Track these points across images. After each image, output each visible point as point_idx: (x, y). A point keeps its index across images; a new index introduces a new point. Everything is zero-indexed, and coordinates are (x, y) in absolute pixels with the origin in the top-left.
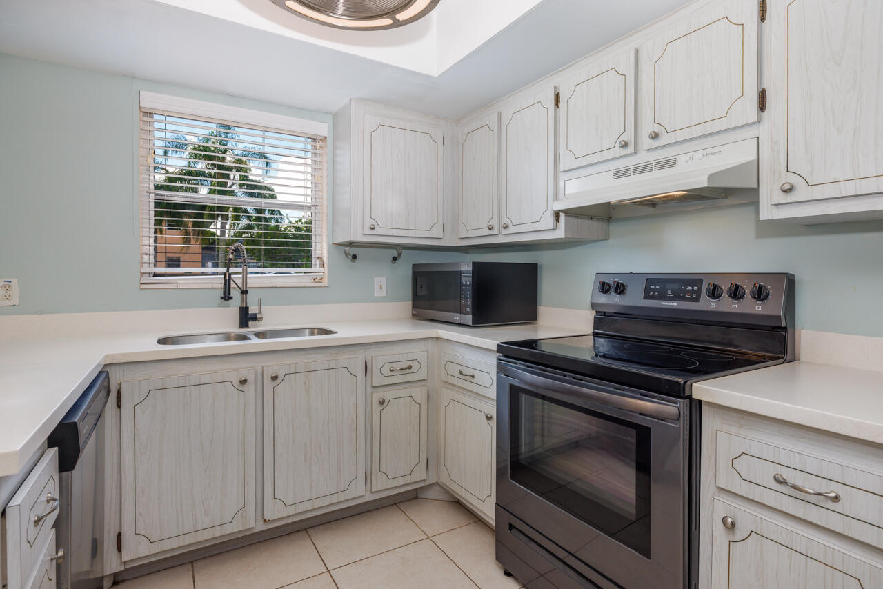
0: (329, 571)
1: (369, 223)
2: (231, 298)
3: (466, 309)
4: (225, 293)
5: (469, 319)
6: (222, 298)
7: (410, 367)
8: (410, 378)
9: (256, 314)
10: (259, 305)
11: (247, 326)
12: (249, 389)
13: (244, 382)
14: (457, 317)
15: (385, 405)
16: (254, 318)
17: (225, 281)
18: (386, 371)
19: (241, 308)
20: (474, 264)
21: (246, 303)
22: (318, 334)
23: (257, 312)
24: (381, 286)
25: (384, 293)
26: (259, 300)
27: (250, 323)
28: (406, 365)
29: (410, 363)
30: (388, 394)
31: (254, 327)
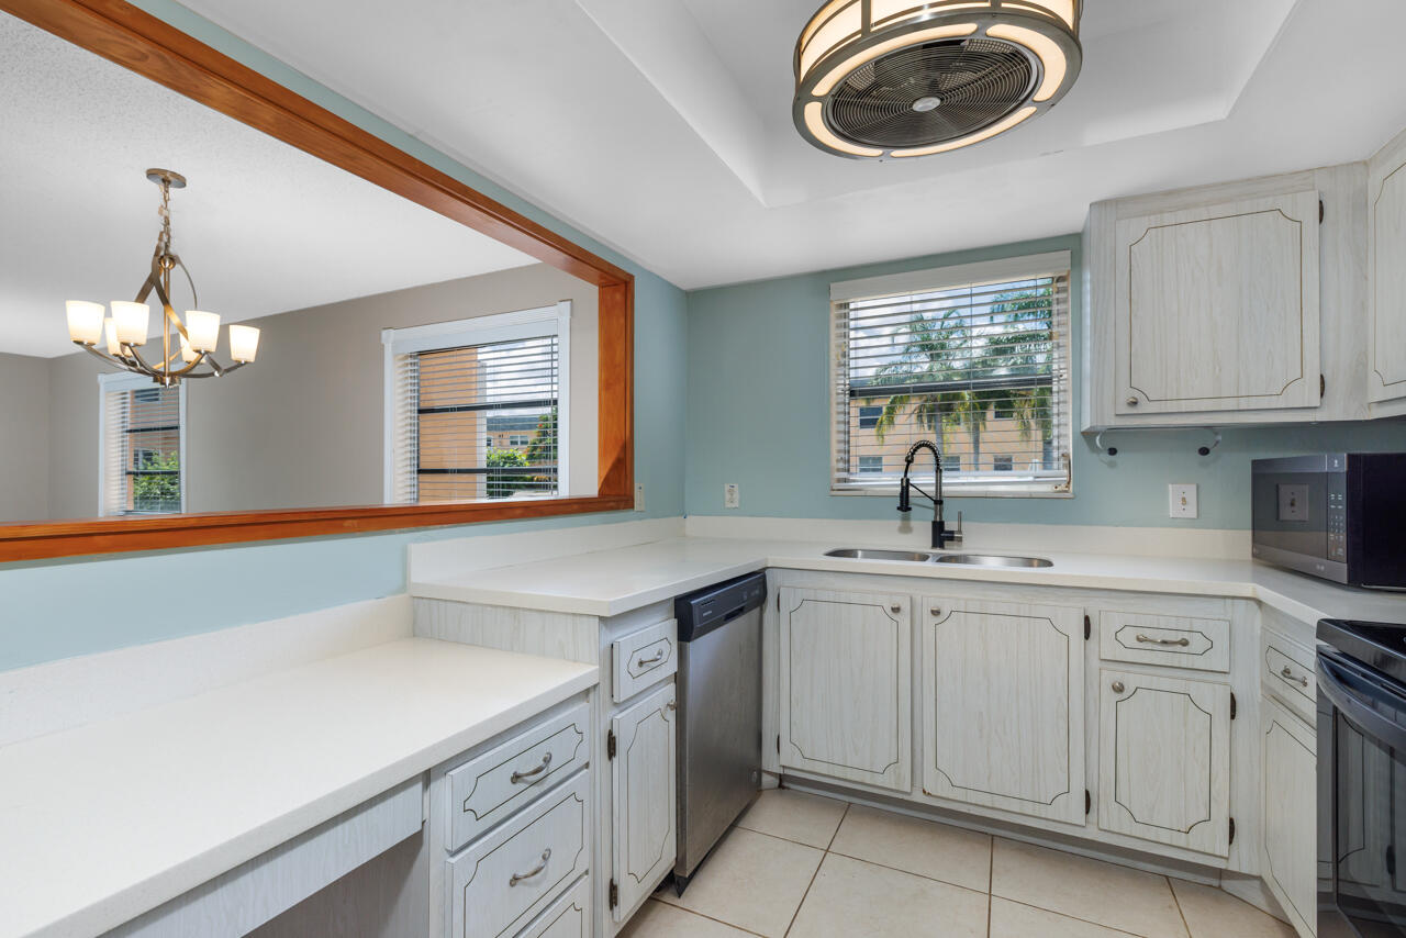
0: (990, 895)
1: (1126, 395)
2: (910, 509)
3: (1336, 551)
4: (902, 503)
5: (1342, 571)
6: (898, 509)
7: (1185, 643)
8: (1185, 661)
9: (952, 532)
10: (960, 520)
11: (942, 546)
12: (904, 619)
13: (896, 610)
14: (1321, 565)
15: (1125, 694)
16: (951, 537)
17: (902, 487)
18: (1129, 637)
19: (934, 523)
20: (1352, 459)
21: (941, 518)
22: (1039, 566)
23: (956, 529)
24: (1184, 499)
25: (1191, 512)
26: (960, 513)
27: (946, 543)
28: (1179, 637)
29: (1186, 636)
30: (1131, 680)
31: (950, 550)
